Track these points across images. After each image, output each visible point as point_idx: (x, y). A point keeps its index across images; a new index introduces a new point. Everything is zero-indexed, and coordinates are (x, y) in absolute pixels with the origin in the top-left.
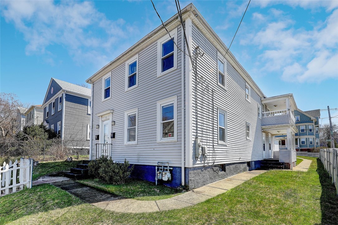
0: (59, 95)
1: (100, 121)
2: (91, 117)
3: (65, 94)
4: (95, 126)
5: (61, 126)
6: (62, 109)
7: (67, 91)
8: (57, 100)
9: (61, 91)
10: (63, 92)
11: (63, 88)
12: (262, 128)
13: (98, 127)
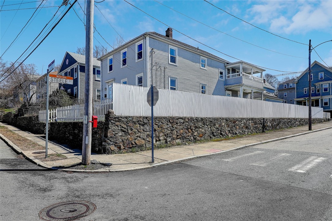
0: (74, 66)
1: (107, 85)
2: (101, 83)
3: (79, 66)
4: (104, 89)
5: (77, 90)
6: (77, 77)
7: (81, 64)
8: (72, 70)
9: (77, 63)
10: (78, 64)
11: (78, 62)
12: (226, 88)
13: (106, 89)
